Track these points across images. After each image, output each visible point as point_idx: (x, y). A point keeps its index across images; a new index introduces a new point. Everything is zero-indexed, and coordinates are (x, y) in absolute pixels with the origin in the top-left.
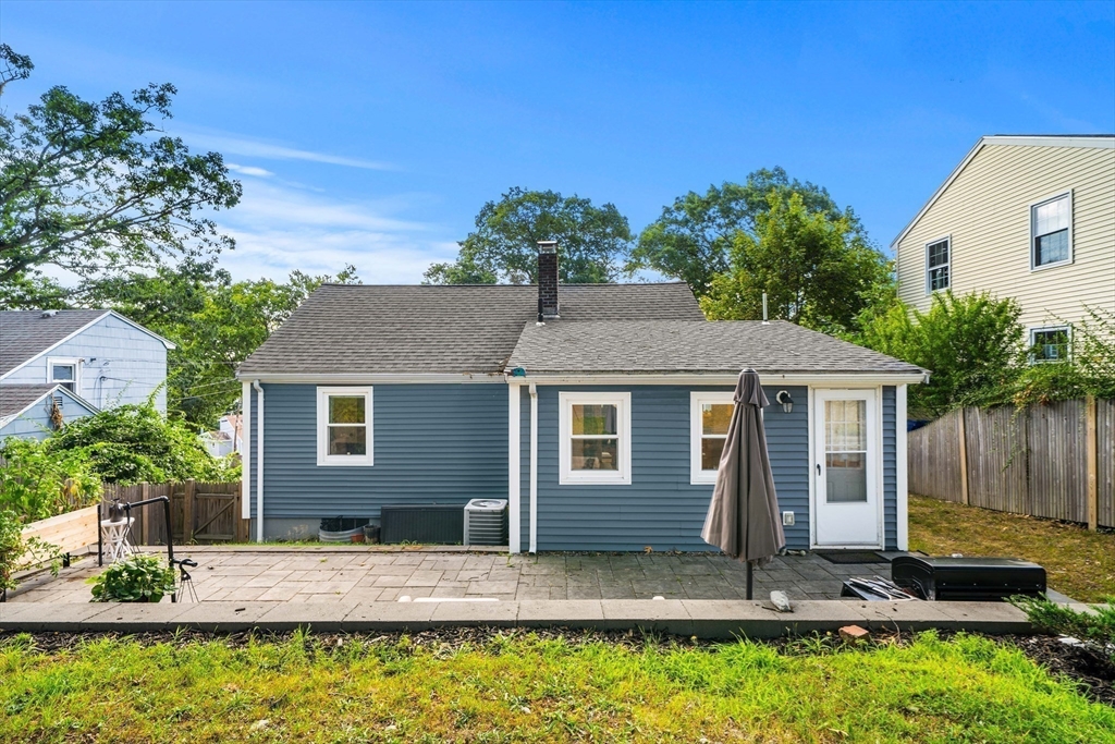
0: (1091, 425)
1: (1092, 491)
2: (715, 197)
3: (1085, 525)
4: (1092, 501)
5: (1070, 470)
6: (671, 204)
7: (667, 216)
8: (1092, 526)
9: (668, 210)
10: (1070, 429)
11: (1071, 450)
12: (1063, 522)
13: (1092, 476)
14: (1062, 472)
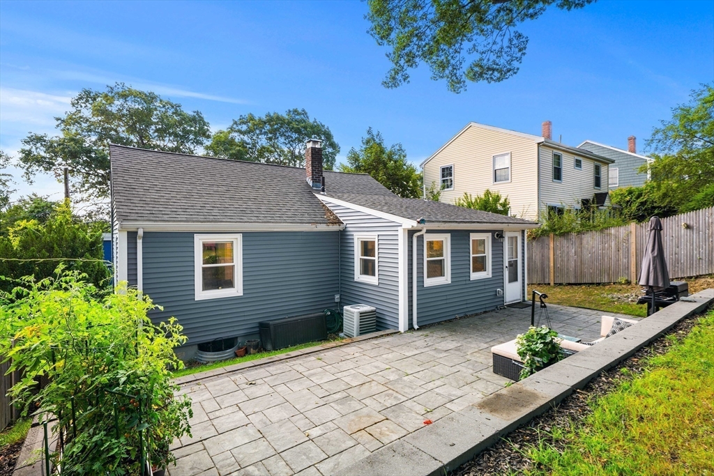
0: (552, 245)
1: (552, 271)
2: (270, 120)
3: (549, 284)
4: (552, 274)
5: (542, 264)
6: (237, 119)
7: (235, 126)
8: (552, 284)
9: (235, 123)
10: (542, 248)
11: (543, 256)
12: (539, 284)
13: (552, 264)
14: (539, 265)
